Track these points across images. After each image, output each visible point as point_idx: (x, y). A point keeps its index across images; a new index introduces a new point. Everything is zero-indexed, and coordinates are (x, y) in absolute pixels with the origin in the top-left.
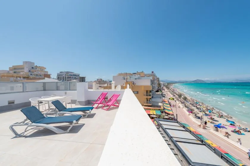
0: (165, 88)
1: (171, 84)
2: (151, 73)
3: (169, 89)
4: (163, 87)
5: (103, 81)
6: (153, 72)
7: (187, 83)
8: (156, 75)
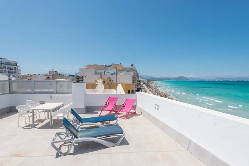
0: (145, 86)
1: (152, 81)
2: (130, 66)
3: (150, 88)
4: (142, 85)
5: (59, 74)
6: (132, 65)
7: (169, 80)
8: (136, 69)
